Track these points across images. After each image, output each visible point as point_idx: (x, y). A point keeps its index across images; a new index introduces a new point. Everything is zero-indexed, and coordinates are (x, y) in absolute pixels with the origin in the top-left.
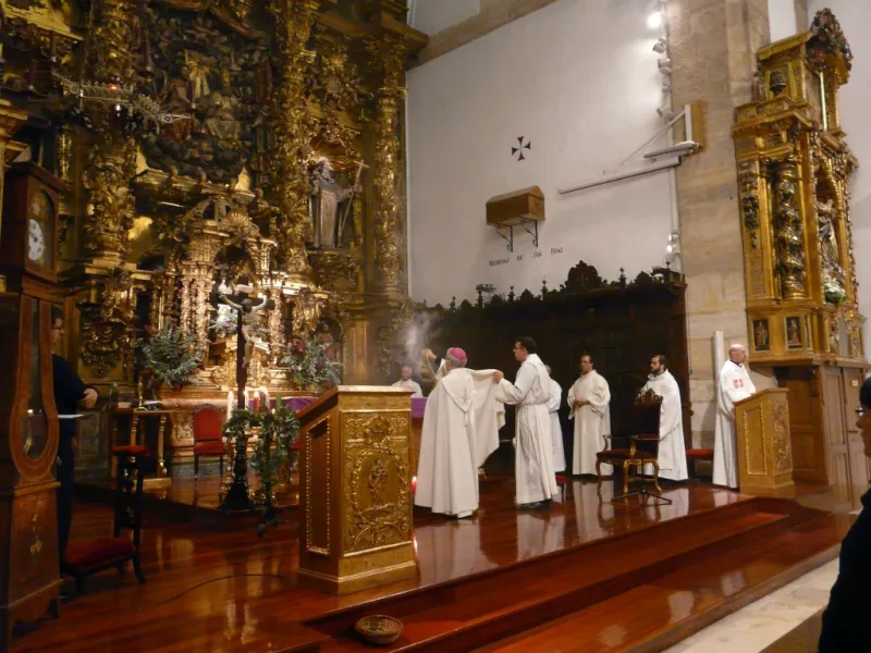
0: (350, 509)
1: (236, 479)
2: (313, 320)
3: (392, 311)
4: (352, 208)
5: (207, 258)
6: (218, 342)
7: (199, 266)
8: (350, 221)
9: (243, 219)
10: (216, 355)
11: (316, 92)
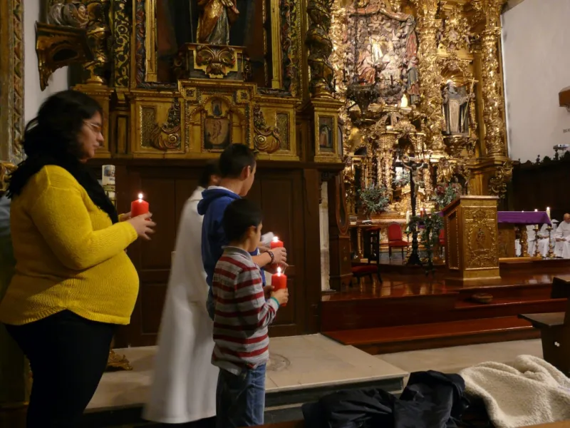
0: (467, 250)
1: (413, 251)
2: (449, 175)
3: (498, 167)
4: (469, 108)
5: (389, 146)
6: (397, 190)
7: (385, 151)
8: (469, 115)
9: (405, 123)
10: (397, 197)
11: (443, 43)
